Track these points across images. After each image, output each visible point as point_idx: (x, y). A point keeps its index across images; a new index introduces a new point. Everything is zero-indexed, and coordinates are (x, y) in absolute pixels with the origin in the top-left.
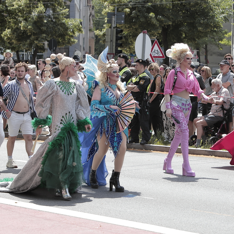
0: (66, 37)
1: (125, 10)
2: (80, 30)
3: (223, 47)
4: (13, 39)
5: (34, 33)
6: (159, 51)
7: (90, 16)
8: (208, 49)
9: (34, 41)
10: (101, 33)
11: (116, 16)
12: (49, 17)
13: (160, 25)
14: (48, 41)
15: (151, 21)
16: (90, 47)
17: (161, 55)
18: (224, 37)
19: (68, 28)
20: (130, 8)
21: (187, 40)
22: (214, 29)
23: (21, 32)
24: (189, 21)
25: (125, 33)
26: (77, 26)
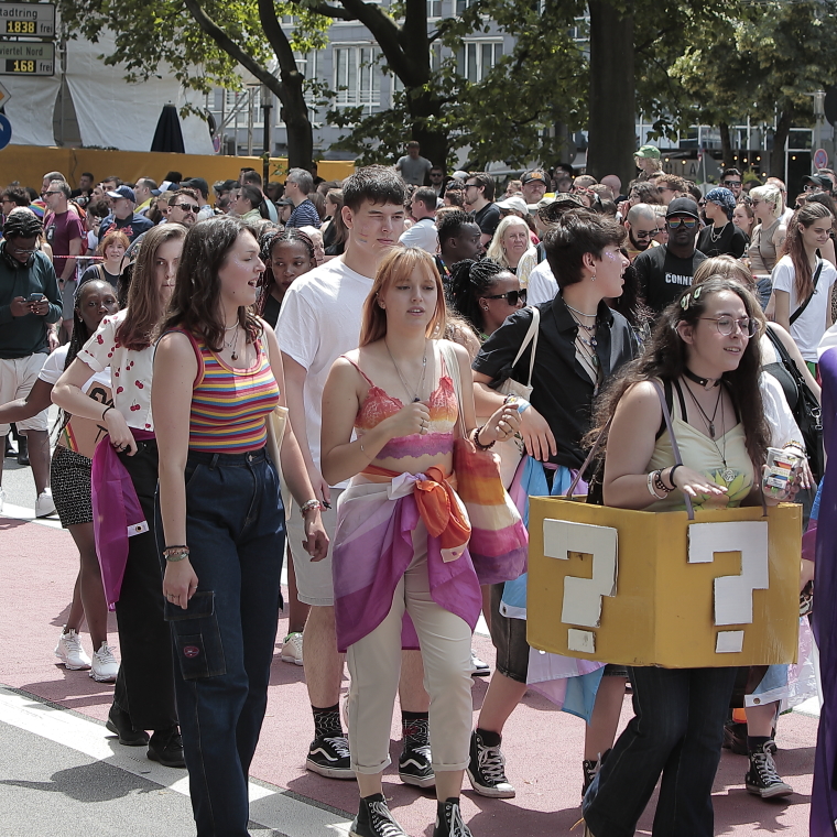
4: (707, 81)
5: (777, 59)
9: (779, 90)
12: (830, 8)
14: (826, 88)
23: (735, 60)
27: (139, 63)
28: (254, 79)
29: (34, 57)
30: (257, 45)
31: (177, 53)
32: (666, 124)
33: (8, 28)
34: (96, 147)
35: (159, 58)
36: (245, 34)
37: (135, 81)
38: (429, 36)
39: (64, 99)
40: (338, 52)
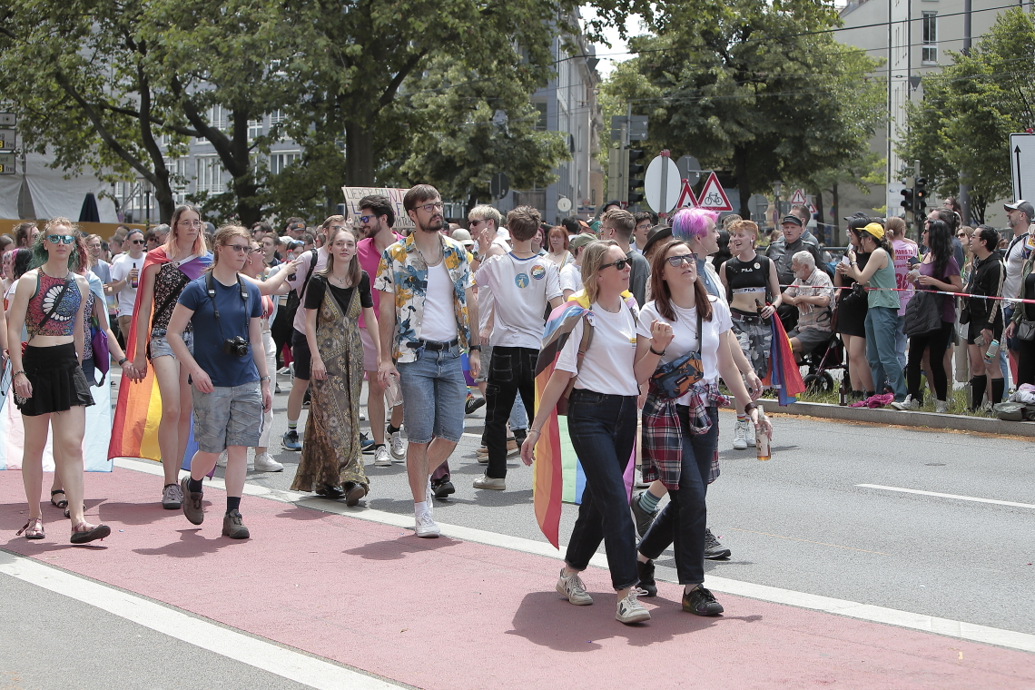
0: (536, 169)
1: (656, 111)
3: (871, 189)
4: (424, 174)
5: (468, 161)
6: (719, 195)
7: (593, 126)
8: (838, 193)
9: (468, 179)
11: (629, 123)
12: (501, 128)
13: (731, 142)
15: (712, 134)
16: (593, 191)
17: (724, 205)
18: (872, 169)
19: (539, 152)
20: (667, 108)
21: (788, 173)
22: (844, 150)
23: (441, 161)
24: (791, 134)
26: (558, 145)
27: (70, 167)
28: (142, 176)
29: (3, 163)
30: (144, 155)
31: (95, 160)
35: (83, 163)
37: (69, 178)
38: (249, 147)
39: (24, 192)
40: (199, 160)
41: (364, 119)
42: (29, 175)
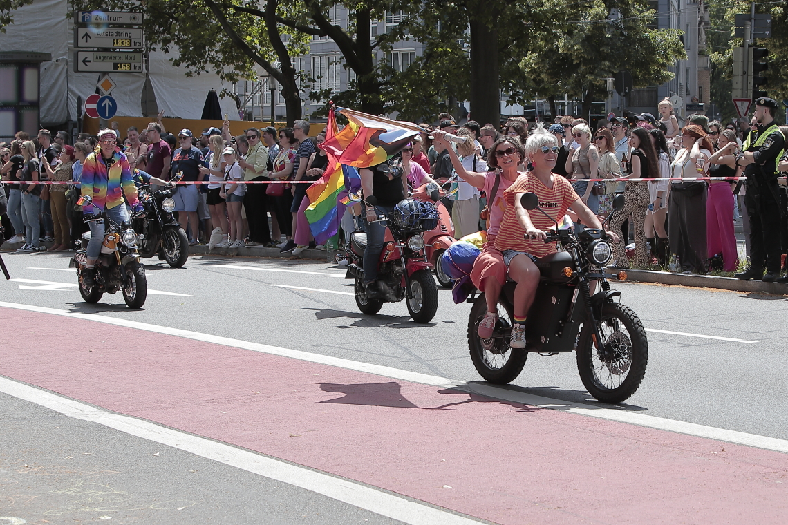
0: (652, 67)
1: (773, 9)
2: (679, 52)
4: (542, 72)
5: (584, 58)
7: (700, 24)
9: (585, 77)
10: (724, 59)
11: (753, 20)
12: (616, 26)
14: (614, 75)
16: (700, 88)
19: (654, 48)
20: (782, 7)
23: (558, 59)
25: (774, 56)
26: (674, 43)
27: (194, 64)
28: (265, 72)
29: (130, 61)
30: (266, 53)
31: (217, 59)
32: (518, 95)
33: (114, 43)
34: (168, 117)
35: (206, 62)
36: (259, 47)
37: (191, 76)
38: (372, 45)
39: (148, 89)
40: (314, 58)
41: (491, 18)
42: (150, 73)
